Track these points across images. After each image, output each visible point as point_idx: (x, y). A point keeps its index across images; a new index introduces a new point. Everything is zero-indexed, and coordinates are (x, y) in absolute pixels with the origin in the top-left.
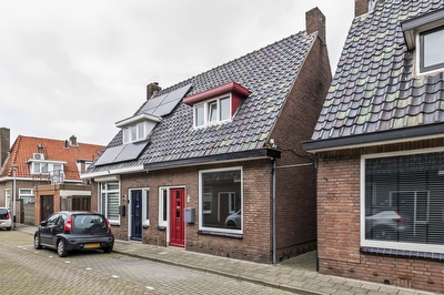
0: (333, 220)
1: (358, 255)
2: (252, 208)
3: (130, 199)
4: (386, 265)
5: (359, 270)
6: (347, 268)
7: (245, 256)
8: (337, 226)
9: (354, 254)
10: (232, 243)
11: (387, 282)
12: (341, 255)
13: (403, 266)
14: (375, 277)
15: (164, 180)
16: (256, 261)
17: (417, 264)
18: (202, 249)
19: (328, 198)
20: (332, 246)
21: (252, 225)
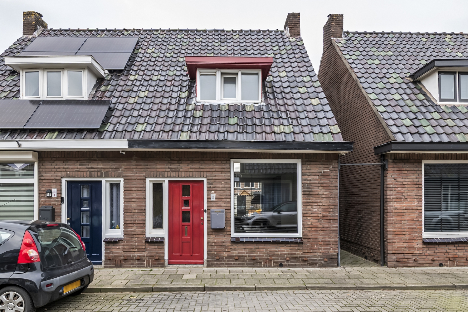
0: (401, 216)
1: (421, 246)
2: (315, 208)
3: (64, 194)
4: (440, 251)
5: (421, 259)
6: (411, 258)
7: (305, 262)
8: (405, 222)
9: (418, 245)
10: (286, 250)
11: (441, 265)
12: (408, 247)
13: (451, 250)
14: (432, 262)
15: (160, 167)
16: (320, 266)
17: (461, 247)
18: (238, 261)
19: (397, 197)
20: (400, 240)
21: (316, 226)
